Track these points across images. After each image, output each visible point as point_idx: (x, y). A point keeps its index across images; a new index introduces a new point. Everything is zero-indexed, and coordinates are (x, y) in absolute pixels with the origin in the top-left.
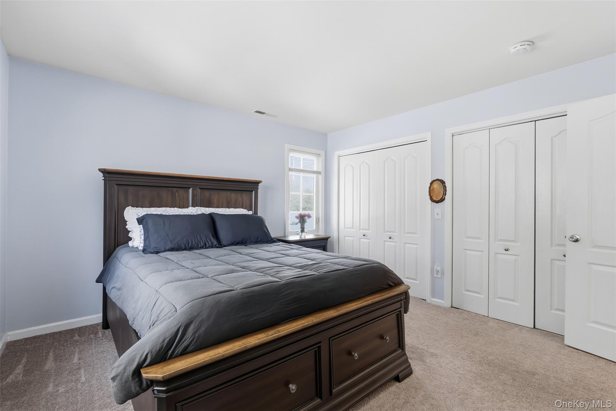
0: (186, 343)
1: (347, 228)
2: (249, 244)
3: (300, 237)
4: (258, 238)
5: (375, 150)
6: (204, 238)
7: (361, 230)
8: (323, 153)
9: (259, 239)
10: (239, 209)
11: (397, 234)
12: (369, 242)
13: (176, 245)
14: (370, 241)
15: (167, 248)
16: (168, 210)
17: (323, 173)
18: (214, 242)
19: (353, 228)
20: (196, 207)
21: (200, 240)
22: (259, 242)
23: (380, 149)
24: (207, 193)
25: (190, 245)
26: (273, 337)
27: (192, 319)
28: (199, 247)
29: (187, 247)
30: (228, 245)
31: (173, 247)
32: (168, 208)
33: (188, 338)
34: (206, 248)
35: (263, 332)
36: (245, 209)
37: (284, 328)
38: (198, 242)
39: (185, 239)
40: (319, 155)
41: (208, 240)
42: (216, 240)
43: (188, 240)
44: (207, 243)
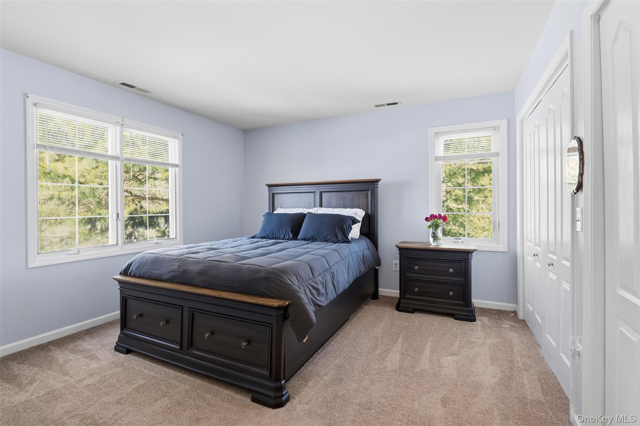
1: (528, 240)
4: (327, 236)
5: (542, 99)
6: (284, 232)
8: (503, 124)
11: (556, 258)
12: (540, 269)
13: (266, 234)
14: (541, 267)
17: (504, 153)
18: (290, 236)
19: (531, 241)
22: (327, 240)
28: (281, 238)
31: (264, 235)
34: (285, 240)
38: (280, 234)
40: (494, 128)
42: (293, 235)
43: (273, 232)
44: (286, 235)
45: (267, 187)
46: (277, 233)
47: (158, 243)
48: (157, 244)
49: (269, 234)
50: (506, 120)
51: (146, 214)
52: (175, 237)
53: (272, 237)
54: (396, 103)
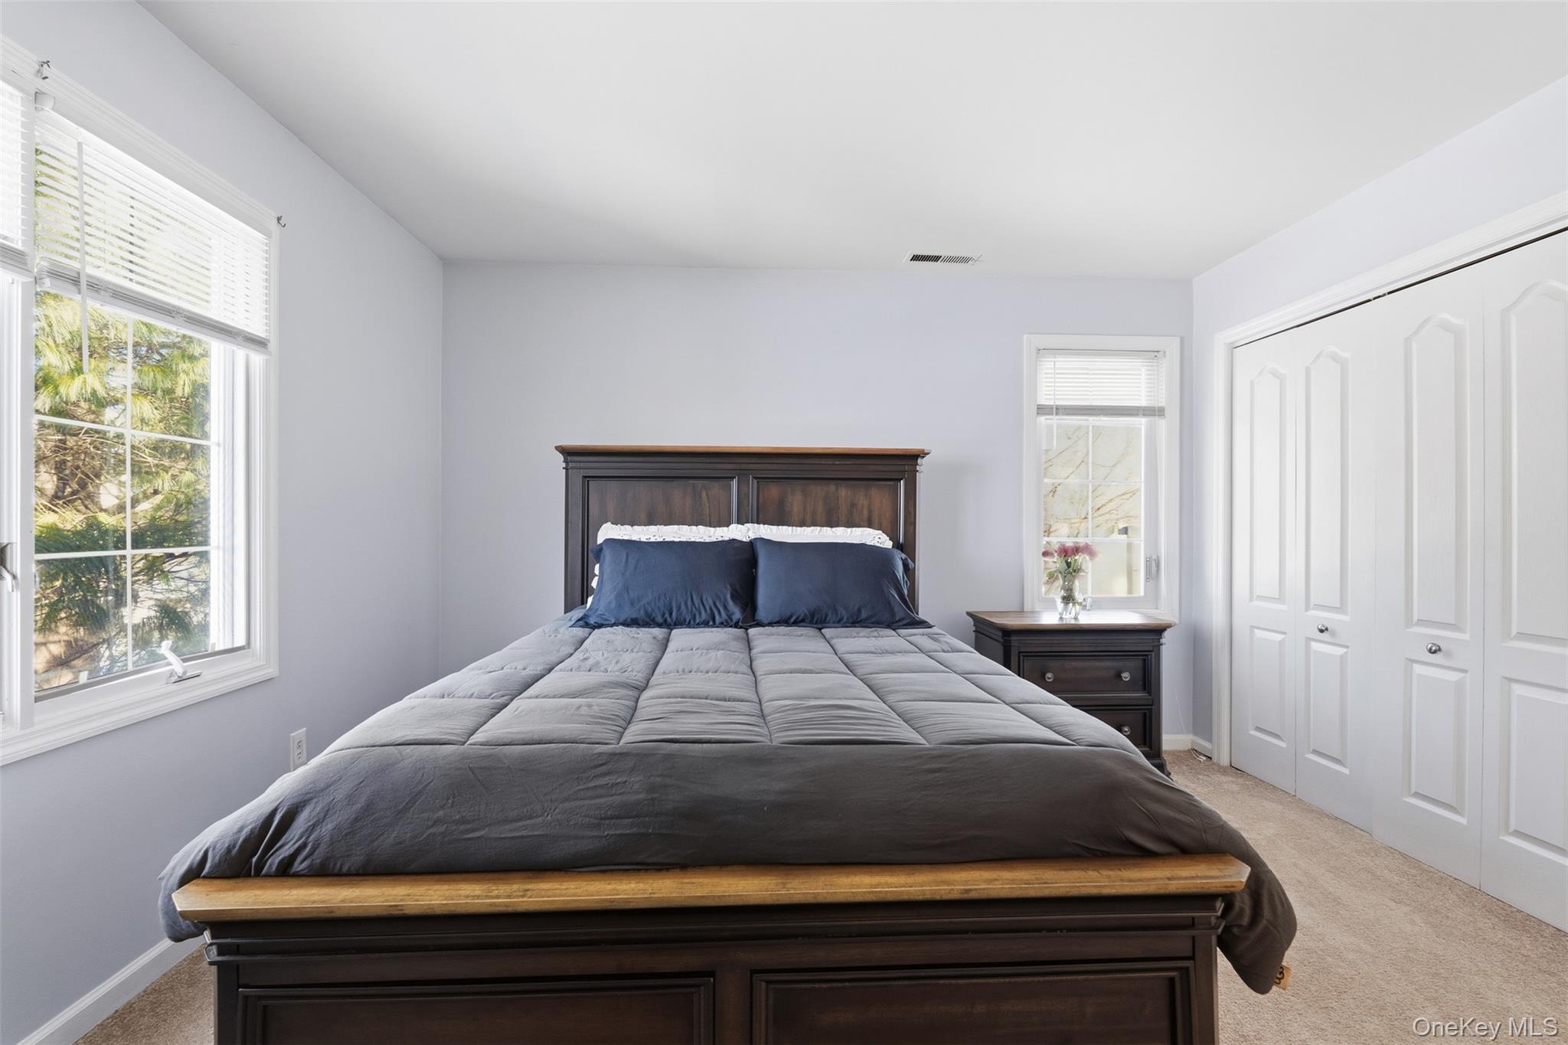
0: (286, 851)
1: (1260, 598)
2: (832, 625)
3: (1061, 618)
4: (859, 611)
5: (1369, 301)
6: (710, 601)
7: (1313, 609)
8: (1173, 346)
9: (864, 615)
10: (861, 529)
11: (1466, 637)
12: (1343, 658)
13: (642, 612)
14: (1347, 652)
15: (622, 619)
16: (684, 530)
17: (1173, 413)
18: (733, 613)
19: (1280, 599)
20: (746, 525)
21: (699, 604)
22: (860, 621)
23: (1389, 293)
24: (774, 491)
25: (674, 614)
26: (491, 905)
27: (309, 796)
28: (698, 621)
29: (669, 620)
30: (770, 624)
31: (634, 616)
32: (685, 527)
33: (292, 839)
34: (714, 626)
35: (489, 880)
36: (878, 530)
37: (556, 885)
38: (694, 609)
39: (662, 601)
40: (1155, 354)
41: (718, 605)
42: (743, 610)
43: (671, 604)
44: (716, 613)
45: (561, 457)
46: (683, 607)
47: (189, 674)
48: (181, 680)
49: (653, 610)
50: (1178, 340)
51: (124, 548)
52: (240, 641)
53: (666, 620)
54: (965, 260)
